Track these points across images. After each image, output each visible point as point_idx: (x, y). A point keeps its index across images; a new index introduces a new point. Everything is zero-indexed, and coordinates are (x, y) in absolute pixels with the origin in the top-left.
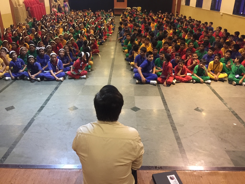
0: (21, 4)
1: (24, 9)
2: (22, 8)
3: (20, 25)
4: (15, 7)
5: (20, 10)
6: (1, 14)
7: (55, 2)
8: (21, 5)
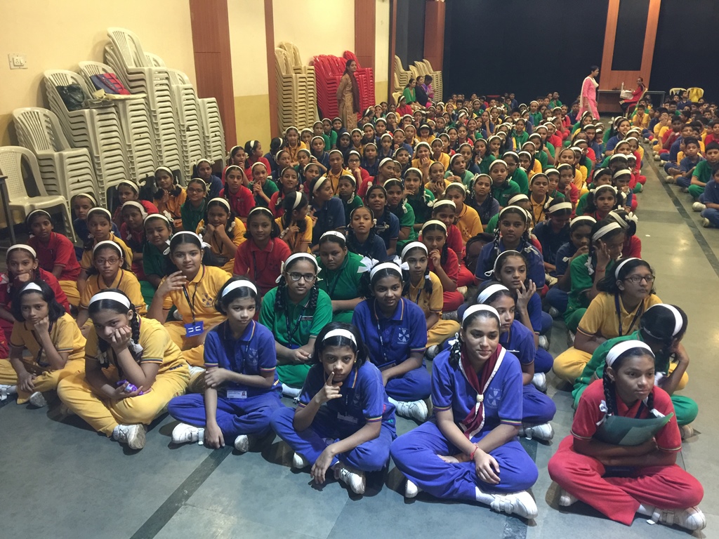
0: (305, 67)
1: (312, 83)
2: (304, 80)
3: (291, 136)
4: (284, 74)
5: (297, 84)
6: (236, 94)
7: (402, 70)
8: (303, 69)
